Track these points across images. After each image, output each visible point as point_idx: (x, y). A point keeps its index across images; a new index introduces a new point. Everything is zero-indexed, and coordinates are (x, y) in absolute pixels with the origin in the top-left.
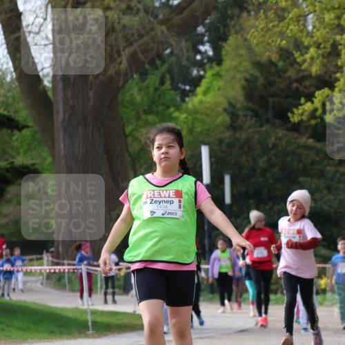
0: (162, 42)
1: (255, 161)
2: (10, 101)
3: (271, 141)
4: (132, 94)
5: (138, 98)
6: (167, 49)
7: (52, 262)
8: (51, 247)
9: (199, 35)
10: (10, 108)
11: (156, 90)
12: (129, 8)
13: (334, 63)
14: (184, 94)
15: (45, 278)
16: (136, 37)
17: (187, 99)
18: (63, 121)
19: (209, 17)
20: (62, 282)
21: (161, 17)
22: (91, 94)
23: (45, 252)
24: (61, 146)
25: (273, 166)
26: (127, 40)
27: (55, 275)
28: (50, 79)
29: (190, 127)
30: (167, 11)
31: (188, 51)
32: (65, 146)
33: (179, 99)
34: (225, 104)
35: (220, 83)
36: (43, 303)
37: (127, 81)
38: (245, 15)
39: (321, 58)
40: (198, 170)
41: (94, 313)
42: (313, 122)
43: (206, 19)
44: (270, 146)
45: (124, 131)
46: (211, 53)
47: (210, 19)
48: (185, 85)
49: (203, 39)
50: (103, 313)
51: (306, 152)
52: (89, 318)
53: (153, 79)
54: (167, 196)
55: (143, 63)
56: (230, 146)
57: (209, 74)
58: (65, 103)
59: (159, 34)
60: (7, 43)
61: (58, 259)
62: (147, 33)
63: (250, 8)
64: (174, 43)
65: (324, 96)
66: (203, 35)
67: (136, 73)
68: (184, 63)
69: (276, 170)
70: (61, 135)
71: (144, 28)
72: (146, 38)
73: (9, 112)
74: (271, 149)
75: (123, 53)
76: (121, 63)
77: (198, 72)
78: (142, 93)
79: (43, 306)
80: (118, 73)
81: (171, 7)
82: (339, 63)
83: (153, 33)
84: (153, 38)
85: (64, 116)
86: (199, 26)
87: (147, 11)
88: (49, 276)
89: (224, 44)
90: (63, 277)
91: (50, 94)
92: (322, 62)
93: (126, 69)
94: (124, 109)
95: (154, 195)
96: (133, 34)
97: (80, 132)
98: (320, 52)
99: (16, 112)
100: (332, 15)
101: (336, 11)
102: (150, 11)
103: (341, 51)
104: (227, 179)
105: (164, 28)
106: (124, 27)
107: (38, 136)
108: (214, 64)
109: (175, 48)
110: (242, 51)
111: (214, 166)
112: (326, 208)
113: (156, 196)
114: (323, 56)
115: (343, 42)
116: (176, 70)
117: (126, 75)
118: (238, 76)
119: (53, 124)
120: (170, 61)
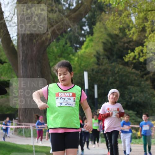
0: (66, 25)
1: (108, 79)
3: (117, 70)
4: (53, 48)
5: (55, 50)
6: (68, 28)
7: (17, 124)
8: (17, 117)
9: (83, 22)
11: (64, 46)
12: (52, 10)
13: (143, 35)
14: (76, 49)
15: (14, 131)
16: (55, 23)
17: (78, 51)
18: (22, 60)
19: (87, 14)
20: (22, 133)
21: (66, 14)
22: (35, 48)
23: (14, 119)
24: (21, 72)
25: (116, 81)
26: (51, 24)
27: (18, 130)
28: (16, 41)
29: (80, 63)
30: (69, 11)
31: (78, 29)
32: (23, 72)
33: (74, 51)
34: (95, 53)
35: (92, 44)
36: (13, 142)
37: (51, 42)
38: (103, 13)
39: (137, 33)
40: (82, 83)
41: (36, 147)
42: (134, 61)
43: (86, 15)
44: (116, 72)
45: (49, 65)
46: (88, 30)
47: (88, 15)
48: (77, 44)
49: (85, 24)
50: (40, 147)
51: (132, 75)
52: (34, 149)
53: (62, 42)
54: (68, 95)
55: (58, 35)
56: (97, 72)
57: (88, 39)
58: (23, 52)
59: (65, 21)
61: (20, 122)
62: (60, 21)
63: (106, 10)
64: (71, 25)
65: (140, 49)
66: (85, 22)
67: (55, 39)
68: (76, 34)
69: (118, 83)
70: (21, 67)
71: (59, 19)
72: (59, 24)
74: (116, 73)
75: (49, 30)
76: (48, 34)
77: (83, 39)
78: (58, 48)
79: (13, 144)
80: (46, 39)
81: (70, 10)
82: (146, 35)
83: (62, 21)
84: (62, 23)
85: (22, 58)
86: (83, 18)
87: (60, 11)
88: (16, 130)
89: (94, 26)
90: (22, 131)
91: (16, 48)
92: (138, 35)
93: (50, 37)
94: (49, 55)
95: (62, 95)
96: (53, 22)
97: (30, 65)
98: (137, 30)
99: (1, 56)
100: (143, 14)
101: (145, 12)
102: (61, 11)
103: (147, 30)
104: (96, 87)
105: (67, 19)
106: (50, 18)
107: (11, 67)
108: (90, 35)
109: (72, 28)
110: (102, 30)
111: (90, 81)
112: (140, 100)
113: (63, 95)
114: (139, 32)
115: (147, 26)
116: (73, 37)
117: (50, 40)
118: (101, 41)
119: (17, 62)
120: (70, 34)
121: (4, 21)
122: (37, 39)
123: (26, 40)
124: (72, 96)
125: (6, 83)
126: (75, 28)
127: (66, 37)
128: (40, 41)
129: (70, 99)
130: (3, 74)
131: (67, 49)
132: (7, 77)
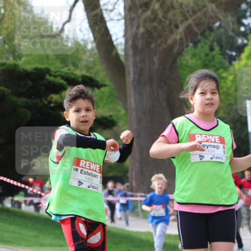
0: (212, 17)
2: (91, 65)
6: (216, 22)
9: (242, 11)
10: (92, 71)
11: (207, 55)
14: (232, 59)
16: (191, 11)
17: (234, 63)
18: (134, 80)
22: (156, 59)
24: (132, 101)
26: (184, 15)
28: (123, 47)
31: (233, 24)
32: (135, 101)
33: (227, 63)
48: (231, 50)
49: (245, 14)
55: (197, 34)
58: (135, 66)
59: (210, 10)
60: (88, 18)
62: (200, 10)
64: (220, 16)
66: (246, 11)
67: (191, 42)
68: (231, 33)
72: (199, 14)
73: (90, 73)
75: (180, 26)
77: (242, 41)
80: (175, 41)
83: (205, 9)
84: (205, 14)
85: (134, 77)
86: (242, 3)
91: (122, 58)
99: (96, 73)
105: (213, 6)
106: (181, 5)
107: (115, 92)
116: (223, 38)
120: (219, 32)
121: (101, 11)
122: (159, 41)
123: (140, 44)
124: (219, 142)
125: (105, 121)
126: (228, 23)
127: (211, 38)
128: (164, 46)
129: (218, 148)
130: (101, 105)
131: (214, 59)
132: (107, 110)
